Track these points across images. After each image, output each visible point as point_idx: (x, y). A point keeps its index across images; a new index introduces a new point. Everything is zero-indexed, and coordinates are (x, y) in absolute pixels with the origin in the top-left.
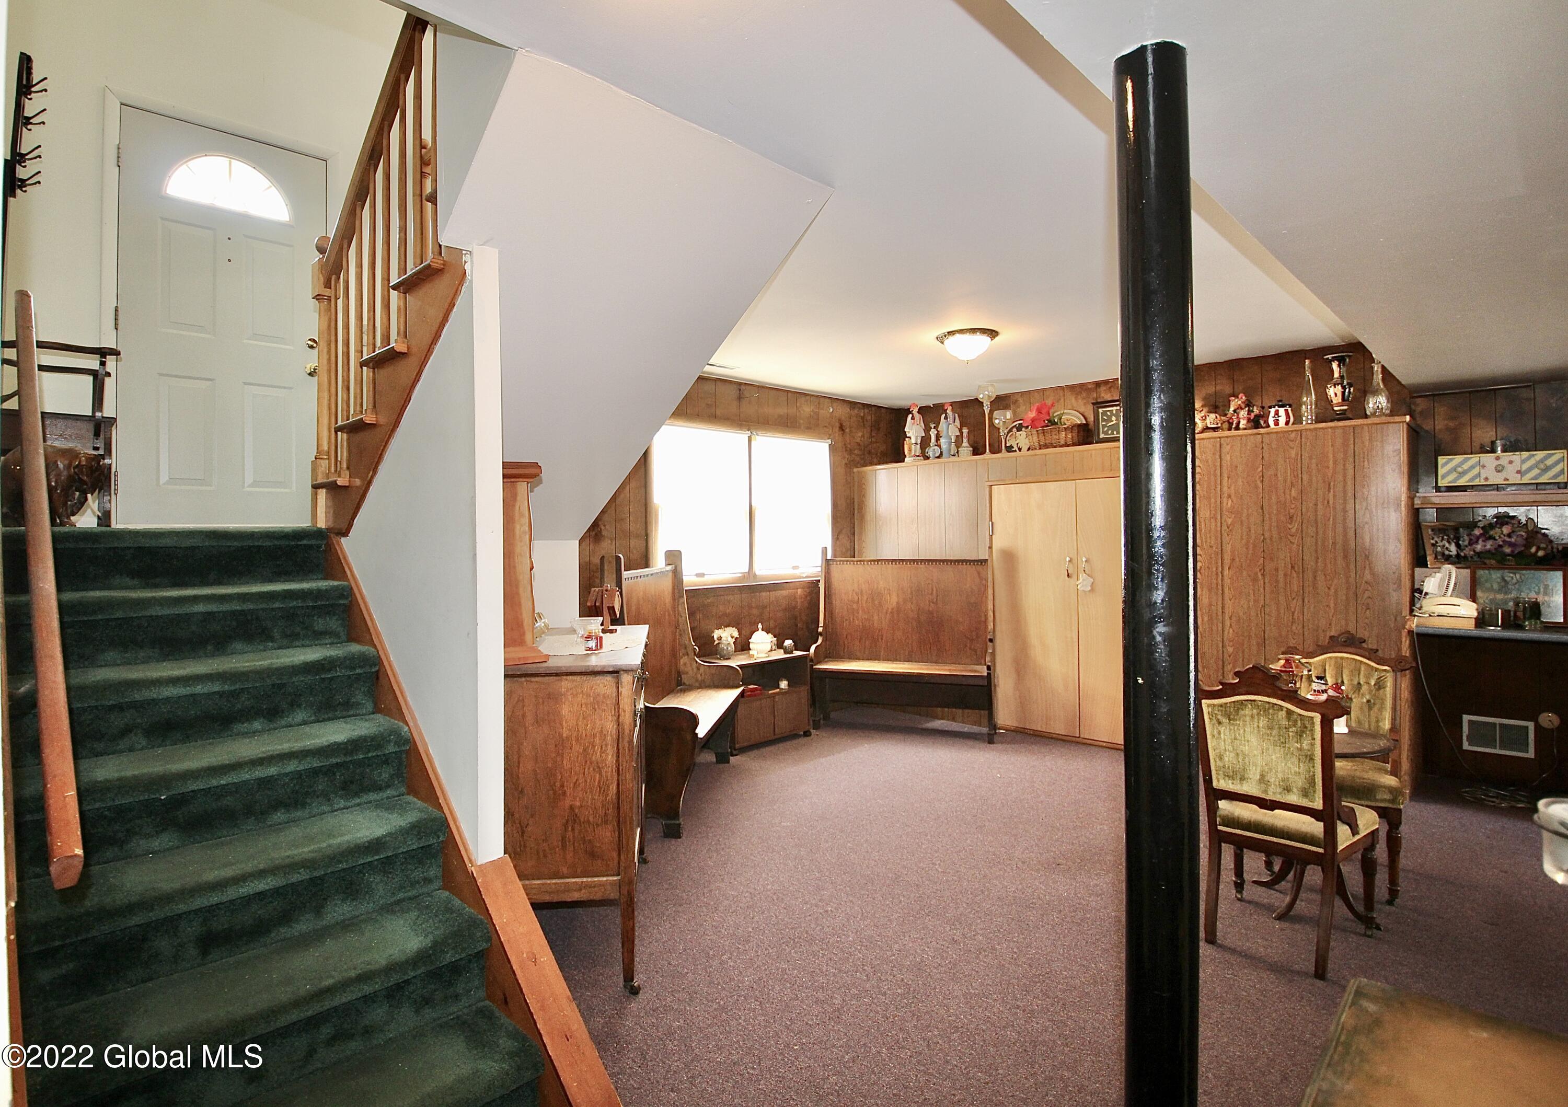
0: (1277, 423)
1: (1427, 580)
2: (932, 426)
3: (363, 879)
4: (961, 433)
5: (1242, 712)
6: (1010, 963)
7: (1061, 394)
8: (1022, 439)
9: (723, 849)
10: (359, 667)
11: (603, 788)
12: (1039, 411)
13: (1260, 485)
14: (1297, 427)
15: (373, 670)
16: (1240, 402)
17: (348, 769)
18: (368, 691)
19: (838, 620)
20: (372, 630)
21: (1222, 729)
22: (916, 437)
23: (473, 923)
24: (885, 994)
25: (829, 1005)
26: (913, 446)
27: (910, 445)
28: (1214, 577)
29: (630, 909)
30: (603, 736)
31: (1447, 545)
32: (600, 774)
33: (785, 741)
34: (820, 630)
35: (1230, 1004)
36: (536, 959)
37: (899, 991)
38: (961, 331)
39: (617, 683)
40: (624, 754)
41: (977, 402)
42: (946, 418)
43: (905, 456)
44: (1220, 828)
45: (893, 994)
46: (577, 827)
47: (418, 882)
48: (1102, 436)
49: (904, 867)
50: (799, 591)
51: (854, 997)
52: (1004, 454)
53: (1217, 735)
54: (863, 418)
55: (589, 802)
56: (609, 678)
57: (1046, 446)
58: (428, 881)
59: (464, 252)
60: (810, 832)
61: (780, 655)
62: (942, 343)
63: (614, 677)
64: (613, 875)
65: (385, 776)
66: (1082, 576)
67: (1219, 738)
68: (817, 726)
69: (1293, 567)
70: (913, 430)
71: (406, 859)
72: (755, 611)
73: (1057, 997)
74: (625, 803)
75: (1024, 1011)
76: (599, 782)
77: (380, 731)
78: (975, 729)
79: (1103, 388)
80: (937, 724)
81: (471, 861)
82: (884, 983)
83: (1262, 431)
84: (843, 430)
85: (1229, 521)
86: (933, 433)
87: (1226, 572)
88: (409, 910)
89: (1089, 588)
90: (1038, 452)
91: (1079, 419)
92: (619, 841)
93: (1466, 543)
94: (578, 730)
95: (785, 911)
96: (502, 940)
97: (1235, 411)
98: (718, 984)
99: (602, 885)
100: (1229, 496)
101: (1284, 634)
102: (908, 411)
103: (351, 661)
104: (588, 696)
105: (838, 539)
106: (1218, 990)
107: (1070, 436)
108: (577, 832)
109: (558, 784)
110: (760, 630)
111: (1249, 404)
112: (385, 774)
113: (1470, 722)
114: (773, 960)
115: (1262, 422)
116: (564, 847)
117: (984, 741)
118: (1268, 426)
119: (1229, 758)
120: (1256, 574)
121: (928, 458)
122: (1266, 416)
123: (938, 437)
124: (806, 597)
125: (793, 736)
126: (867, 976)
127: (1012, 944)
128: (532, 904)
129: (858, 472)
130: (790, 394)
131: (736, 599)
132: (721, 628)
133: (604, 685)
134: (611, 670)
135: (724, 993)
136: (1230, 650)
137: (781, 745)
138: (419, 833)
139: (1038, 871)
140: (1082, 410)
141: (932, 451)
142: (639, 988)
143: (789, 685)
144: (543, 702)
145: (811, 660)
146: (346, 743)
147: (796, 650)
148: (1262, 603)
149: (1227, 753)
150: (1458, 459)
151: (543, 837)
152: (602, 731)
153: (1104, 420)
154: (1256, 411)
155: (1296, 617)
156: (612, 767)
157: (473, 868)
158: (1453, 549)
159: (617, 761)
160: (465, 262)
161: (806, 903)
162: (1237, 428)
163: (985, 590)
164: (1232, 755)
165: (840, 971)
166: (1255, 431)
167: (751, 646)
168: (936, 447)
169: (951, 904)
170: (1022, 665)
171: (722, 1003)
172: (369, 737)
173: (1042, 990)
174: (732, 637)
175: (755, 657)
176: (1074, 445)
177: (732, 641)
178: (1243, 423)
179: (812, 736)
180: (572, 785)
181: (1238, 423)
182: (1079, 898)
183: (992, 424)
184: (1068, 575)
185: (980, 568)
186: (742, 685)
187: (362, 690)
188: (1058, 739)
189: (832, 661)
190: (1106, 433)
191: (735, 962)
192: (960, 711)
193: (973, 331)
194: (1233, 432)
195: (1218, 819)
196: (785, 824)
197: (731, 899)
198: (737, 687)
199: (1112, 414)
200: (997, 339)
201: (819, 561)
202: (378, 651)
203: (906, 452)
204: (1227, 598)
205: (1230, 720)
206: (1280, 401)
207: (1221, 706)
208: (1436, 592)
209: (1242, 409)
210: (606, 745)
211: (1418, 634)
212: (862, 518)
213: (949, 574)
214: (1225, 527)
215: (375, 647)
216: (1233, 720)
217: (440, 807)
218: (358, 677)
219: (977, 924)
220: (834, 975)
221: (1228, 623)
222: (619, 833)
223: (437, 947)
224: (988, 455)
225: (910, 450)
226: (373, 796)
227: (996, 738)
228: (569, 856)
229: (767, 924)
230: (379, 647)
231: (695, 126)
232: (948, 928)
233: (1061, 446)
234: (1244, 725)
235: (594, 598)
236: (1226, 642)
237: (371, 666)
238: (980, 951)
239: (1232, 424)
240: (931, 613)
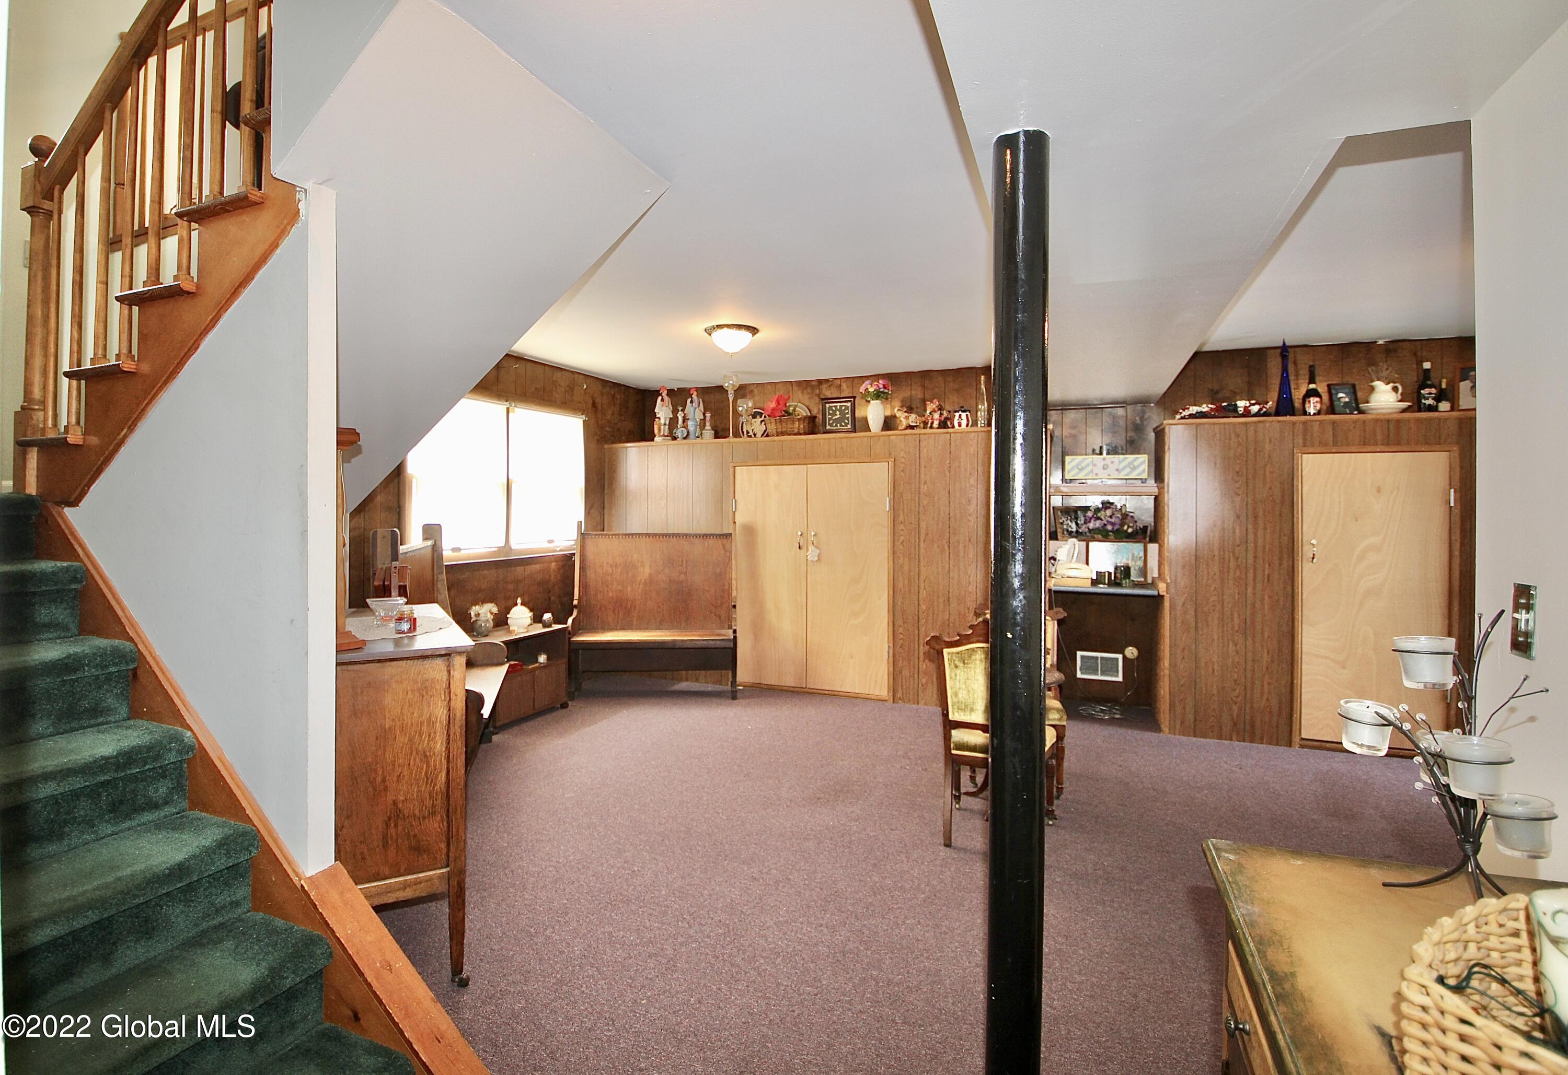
0: (960, 425)
1: (1059, 550)
2: (680, 409)
3: (159, 913)
4: (705, 417)
5: (973, 657)
6: (804, 889)
7: (791, 389)
8: (757, 426)
9: (512, 828)
10: (113, 665)
11: (430, 779)
12: (778, 403)
13: (948, 474)
14: (974, 429)
15: (130, 667)
16: (934, 406)
17: (116, 787)
18: (122, 693)
19: (592, 593)
20: (124, 620)
21: (958, 671)
22: (666, 418)
23: (311, 941)
24: (709, 937)
25: (662, 957)
26: (662, 427)
27: (660, 425)
28: (913, 548)
29: (460, 901)
30: (431, 722)
31: (1070, 524)
32: (428, 763)
33: (544, 715)
34: (575, 602)
35: (974, 892)
36: (390, 966)
37: (720, 931)
38: (728, 326)
39: (449, 666)
40: (455, 741)
41: (720, 389)
42: (692, 402)
43: (655, 436)
44: (954, 752)
45: (717, 934)
46: (400, 822)
47: (224, 907)
48: (828, 427)
49: (692, 820)
50: (553, 564)
51: (681, 944)
52: (745, 439)
53: (954, 677)
54: (613, 396)
55: (415, 795)
56: (439, 662)
57: (783, 434)
58: (236, 904)
59: (298, 189)
60: (596, 800)
61: (539, 629)
62: (710, 335)
63: (444, 661)
64: (442, 868)
65: (163, 790)
66: (811, 548)
67: (956, 679)
68: (572, 698)
69: (970, 540)
70: (663, 411)
71: (209, 882)
72: (511, 587)
73: (849, 910)
74: (456, 791)
75: (827, 927)
76: (426, 773)
77: (156, 739)
78: (718, 688)
79: (824, 386)
80: (683, 686)
81: (297, 875)
82: (705, 927)
83: (950, 430)
84: (595, 407)
85: (925, 502)
86: (680, 415)
87: (922, 544)
88: (221, 941)
89: (816, 559)
90: (776, 438)
91: (805, 411)
92: (449, 831)
93: (1082, 522)
94: (403, 719)
95: (594, 878)
96: (350, 953)
97: (930, 413)
98: (549, 959)
99: (430, 879)
100: (925, 483)
101: (963, 593)
102: (657, 393)
103: (102, 659)
104: (415, 682)
105: (589, 513)
106: (963, 883)
107: (802, 426)
108: (400, 828)
109: (379, 779)
110: (519, 605)
111: (941, 409)
112: (161, 789)
113: (1082, 657)
114: (596, 925)
115: (949, 423)
116: (385, 846)
117: (728, 698)
118: (953, 427)
119: (962, 695)
120: (943, 545)
121: (675, 438)
122: (951, 419)
123: (685, 420)
124: (559, 570)
125: (550, 710)
126: (688, 923)
127: (801, 873)
128: (373, 908)
129: (609, 448)
130: (547, 367)
131: (491, 574)
132: (478, 604)
133: (436, 669)
134: (443, 653)
135: (558, 967)
136: (924, 607)
137: (539, 719)
138: (228, 852)
139: (804, 806)
140: (807, 404)
141: (680, 432)
142: (468, 979)
143: (548, 659)
144: (362, 692)
145: (569, 633)
146: (116, 757)
147: (555, 623)
148: (947, 569)
149: (961, 691)
150: (1079, 458)
151: (362, 839)
152: (430, 717)
153: (830, 414)
154: (945, 414)
155: (971, 579)
156: (441, 755)
157: (302, 882)
158: (1074, 527)
159: (448, 749)
160: (299, 201)
161: (613, 867)
162: (931, 427)
163: (729, 562)
164: (965, 692)
165: (663, 924)
166: (945, 430)
167: (509, 621)
168: (683, 429)
169: (743, 847)
170: (759, 627)
171: (558, 976)
172: (145, 747)
173: (836, 908)
174: (492, 613)
175: (516, 632)
176: (805, 434)
177: (490, 617)
178: (936, 424)
179: (569, 707)
180: (395, 779)
181: (932, 423)
182: (842, 825)
183: (735, 411)
184: (800, 547)
185: (725, 541)
186: (507, 662)
187: (114, 692)
188: (793, 692)
189: (587, 633)
190: (831, 425)
191: (560, 935)
192: (703, 672)
193: (739, 327)
194: (928, 431)
195: (952, 745)
196: (568, 795)
197: (536, 876)
198: (502, 664)
199: (837, 409)
200: (757, 335)
201: (574, 535)
202: (136, 645)
203: (656, 431)
204: (922, 565)
205: (964, 663)
206: (963, 407)
207: (958, 653)
208: (1065, 559)
209: (935, 412)
210: (435, 733)
211: (1056, 592)
212: (612, 493)
213: (698, 548)
214: (921, 508)
215: (131, 640)
216: (968, 663)
217: (248, 819)
218: (109, 678)
219: (769, 861)
220: (659, 929)
221: (922, 585)
222: (448, 823)
223: (275, 973)
224: (731, 439)
225: (659, 430)
226: (148, 817)
227: (739, 695)
228: (392, 852)
229: (580, 894)
230: (137, 640)
231: (564, 101)
232: (745, 869)
233: (795, 434)
234: (975, 668)
235: (382, 576)
236: (921, 603)
237: (127, 663)
238: (777, 883)
239: (927, 423)
240: (681, 582)
